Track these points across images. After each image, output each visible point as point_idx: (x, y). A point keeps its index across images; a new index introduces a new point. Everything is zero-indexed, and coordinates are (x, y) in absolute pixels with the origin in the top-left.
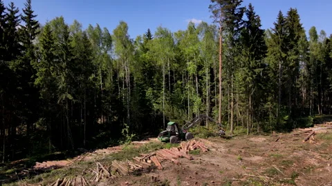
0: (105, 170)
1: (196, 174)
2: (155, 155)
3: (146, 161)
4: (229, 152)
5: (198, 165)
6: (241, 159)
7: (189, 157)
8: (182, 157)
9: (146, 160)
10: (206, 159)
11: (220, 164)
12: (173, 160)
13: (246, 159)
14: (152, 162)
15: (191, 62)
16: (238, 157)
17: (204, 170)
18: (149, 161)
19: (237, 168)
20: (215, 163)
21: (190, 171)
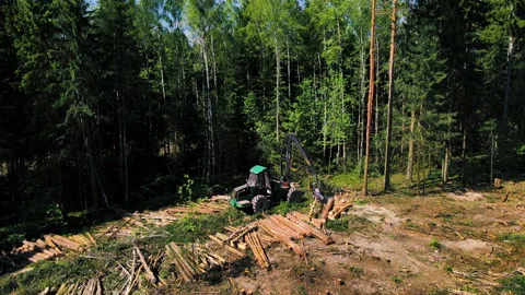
0: (148, 269)
1: (342, 283)
2: (256, 229)
3: (236, 247)
4: (409, 226)
5: (345, 260)
6: (438, 246)
7: (325, 238)
8: (312, 237)
9: (236, 243)
10: (362, 243)
11: (392, 257)
12: (292, 244)
13: (448, 244)
14: (248, 249)
15: (330, 41)
16: (430, 239)
17: (358, 273)
18: (242, 246)
19: (433, 269)
20: (382, 255)
21: (328, 276)
